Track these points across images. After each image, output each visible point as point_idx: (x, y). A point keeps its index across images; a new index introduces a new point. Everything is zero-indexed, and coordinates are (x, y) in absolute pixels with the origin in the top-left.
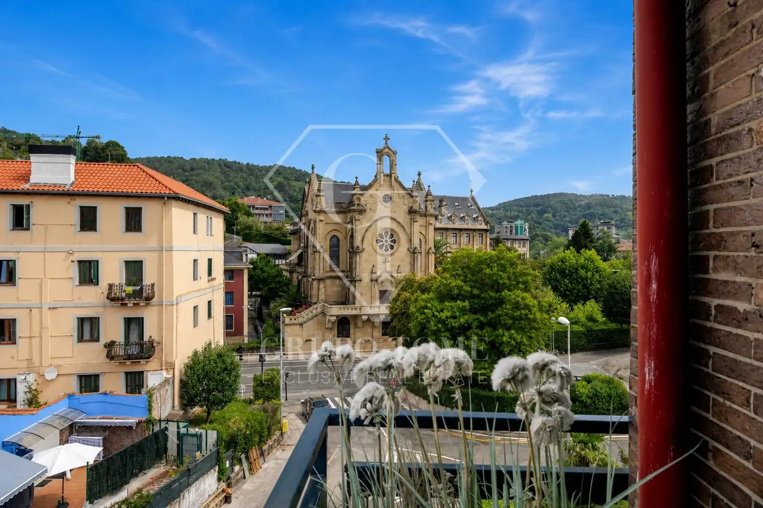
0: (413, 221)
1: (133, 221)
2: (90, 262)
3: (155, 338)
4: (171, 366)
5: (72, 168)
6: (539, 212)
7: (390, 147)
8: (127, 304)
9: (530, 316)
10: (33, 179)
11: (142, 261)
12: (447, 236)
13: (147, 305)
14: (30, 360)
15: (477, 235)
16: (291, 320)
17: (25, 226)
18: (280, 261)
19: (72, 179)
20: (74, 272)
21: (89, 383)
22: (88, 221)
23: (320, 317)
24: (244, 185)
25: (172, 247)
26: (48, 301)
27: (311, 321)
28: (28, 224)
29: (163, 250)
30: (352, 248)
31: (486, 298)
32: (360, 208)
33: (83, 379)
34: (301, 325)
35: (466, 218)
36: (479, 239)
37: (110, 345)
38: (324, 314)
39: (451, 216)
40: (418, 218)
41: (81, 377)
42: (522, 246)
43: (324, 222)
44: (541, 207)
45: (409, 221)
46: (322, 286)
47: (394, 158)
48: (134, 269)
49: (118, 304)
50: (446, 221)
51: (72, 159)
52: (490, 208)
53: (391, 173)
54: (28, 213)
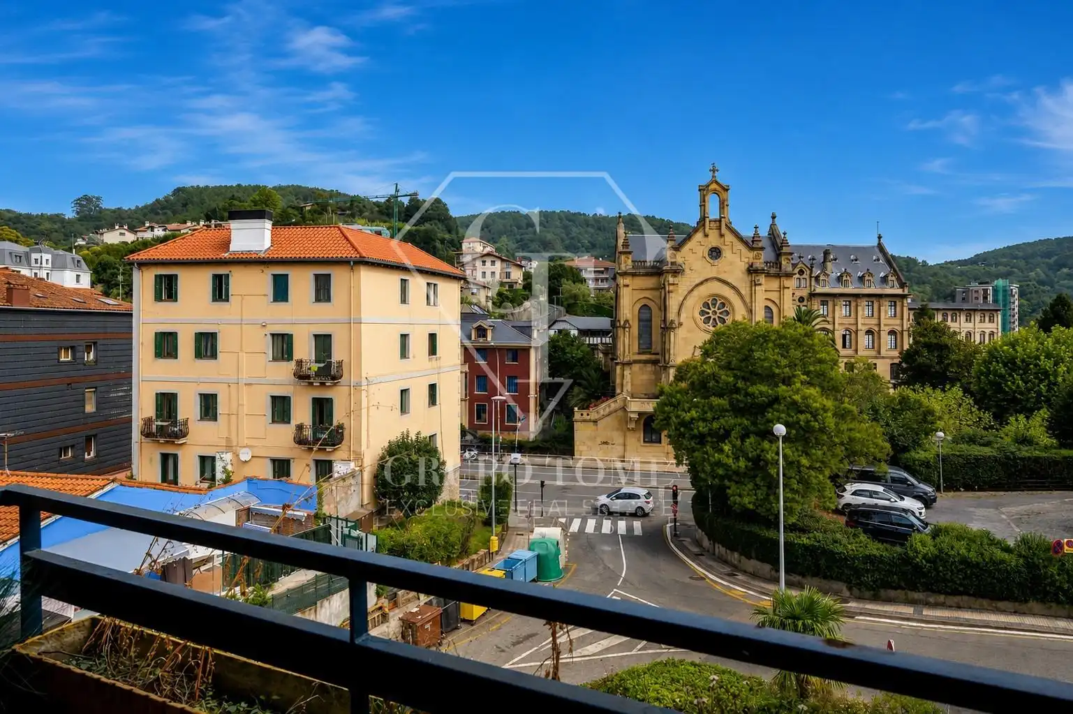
0: (754, 284)
1: (323, 290)
2: (283, 335)
3: (344, 421)
4: (359, 457)
5: (268, 234)
6: (1050, 267)
7: (718, 180)
8: (313, 383)
9: (812, 423)
10: (233, 247)
11: (330, 335)
12: (834, 306)
13: (335, 385)
14: (228, 439)
15: (886, 304)
16: (582, 415)
17: (223, 297)
18: (599, 339)
19: (267, 244)
20: (267, 346)
21: (281, 467)
22: (281, 291)
23: (620, 413)
24: (589, 242)
25: (361, 319)
26: (244, 377)
27: (608, 419)
28: (227, 295)
29: (353, 323)
30: (665, 320)
31: (753, 394)
32: (674, 268)
33: (276, 463)
34: (595, 422)
35: (867, 278)
36: (890, 312)
37: (300, 428)
38: (624, 409)
39: (841, 276)
40: (762, 279)
41: (274, 461)
42: (987, 319)
43: (630, 288)
44: (1056, 257)
45: (748, 285)
46: (627, 372)
47: (725, 196)
48: (323, 342)
49: (304, 383)
50: (834, 283)
51: (268, 224)
52: (960, 263)
53: (721, 218)
54: (227, 284)
